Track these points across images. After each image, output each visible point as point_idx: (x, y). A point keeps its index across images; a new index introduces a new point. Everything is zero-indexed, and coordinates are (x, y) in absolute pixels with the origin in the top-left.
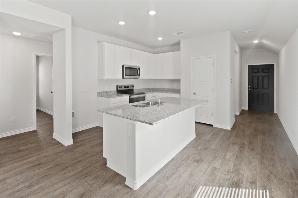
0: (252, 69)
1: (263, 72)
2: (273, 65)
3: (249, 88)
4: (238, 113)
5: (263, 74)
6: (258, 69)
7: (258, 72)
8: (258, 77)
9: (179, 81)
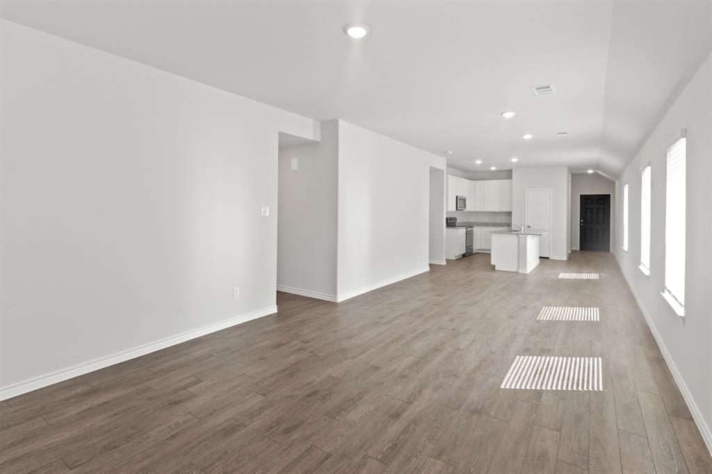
0: (585, 200)
1: (598, 203)
2: (609, 195)
3: (581, 223)
4: (570, 252)
5: (597, 206)
6: (592, 199)
7: (592, 203)
8: (592, 209)
9: (510, 213)
